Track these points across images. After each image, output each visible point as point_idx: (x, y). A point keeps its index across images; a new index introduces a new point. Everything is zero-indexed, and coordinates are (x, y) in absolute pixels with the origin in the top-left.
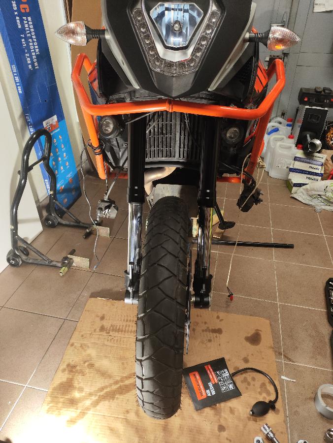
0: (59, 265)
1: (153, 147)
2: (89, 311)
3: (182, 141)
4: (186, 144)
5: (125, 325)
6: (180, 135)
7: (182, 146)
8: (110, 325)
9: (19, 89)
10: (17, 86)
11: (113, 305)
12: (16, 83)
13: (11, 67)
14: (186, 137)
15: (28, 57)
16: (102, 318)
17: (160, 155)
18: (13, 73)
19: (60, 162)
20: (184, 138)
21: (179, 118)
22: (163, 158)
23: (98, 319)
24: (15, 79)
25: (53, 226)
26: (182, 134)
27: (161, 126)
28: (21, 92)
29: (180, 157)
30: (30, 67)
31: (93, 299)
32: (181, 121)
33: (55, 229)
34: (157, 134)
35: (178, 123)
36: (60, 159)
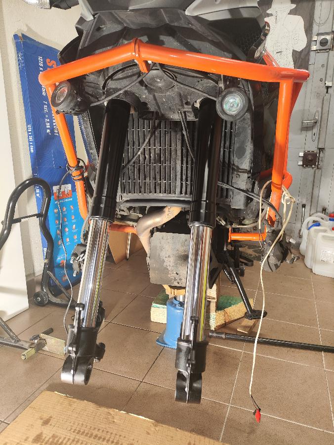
0: (26, 345)
1: (148, 178)
2: (34, 408)
3: (184, 172)
4: (189, 175)
5: (72, 438)
6: (182, 163)
7: (184, 177)
8: (51, 435)
9: (32, 149)
10: (30, 145)
11: (70, 405)
12: (29, 142)
13: (27, 126)
14: (189, 166)
15: (48, 122)
16: (46, 422)
17: (158, 190)
18: (28, 132)
19: (67, 234)
20: (187, 167)
21: (180, 142)
22: (161, 195)
23: (40, 422)
24: (29, 137)
25: (41, 304)
26: (185, 162)
27: (159, 152)
28: (32, 151)
29: (181, 193)
30: (48, 131)
31: (49, 393)
32: (182, 146)
33: (43, 308)
34: (153, 162)
35: (179, 147)
36: (67, 229)
